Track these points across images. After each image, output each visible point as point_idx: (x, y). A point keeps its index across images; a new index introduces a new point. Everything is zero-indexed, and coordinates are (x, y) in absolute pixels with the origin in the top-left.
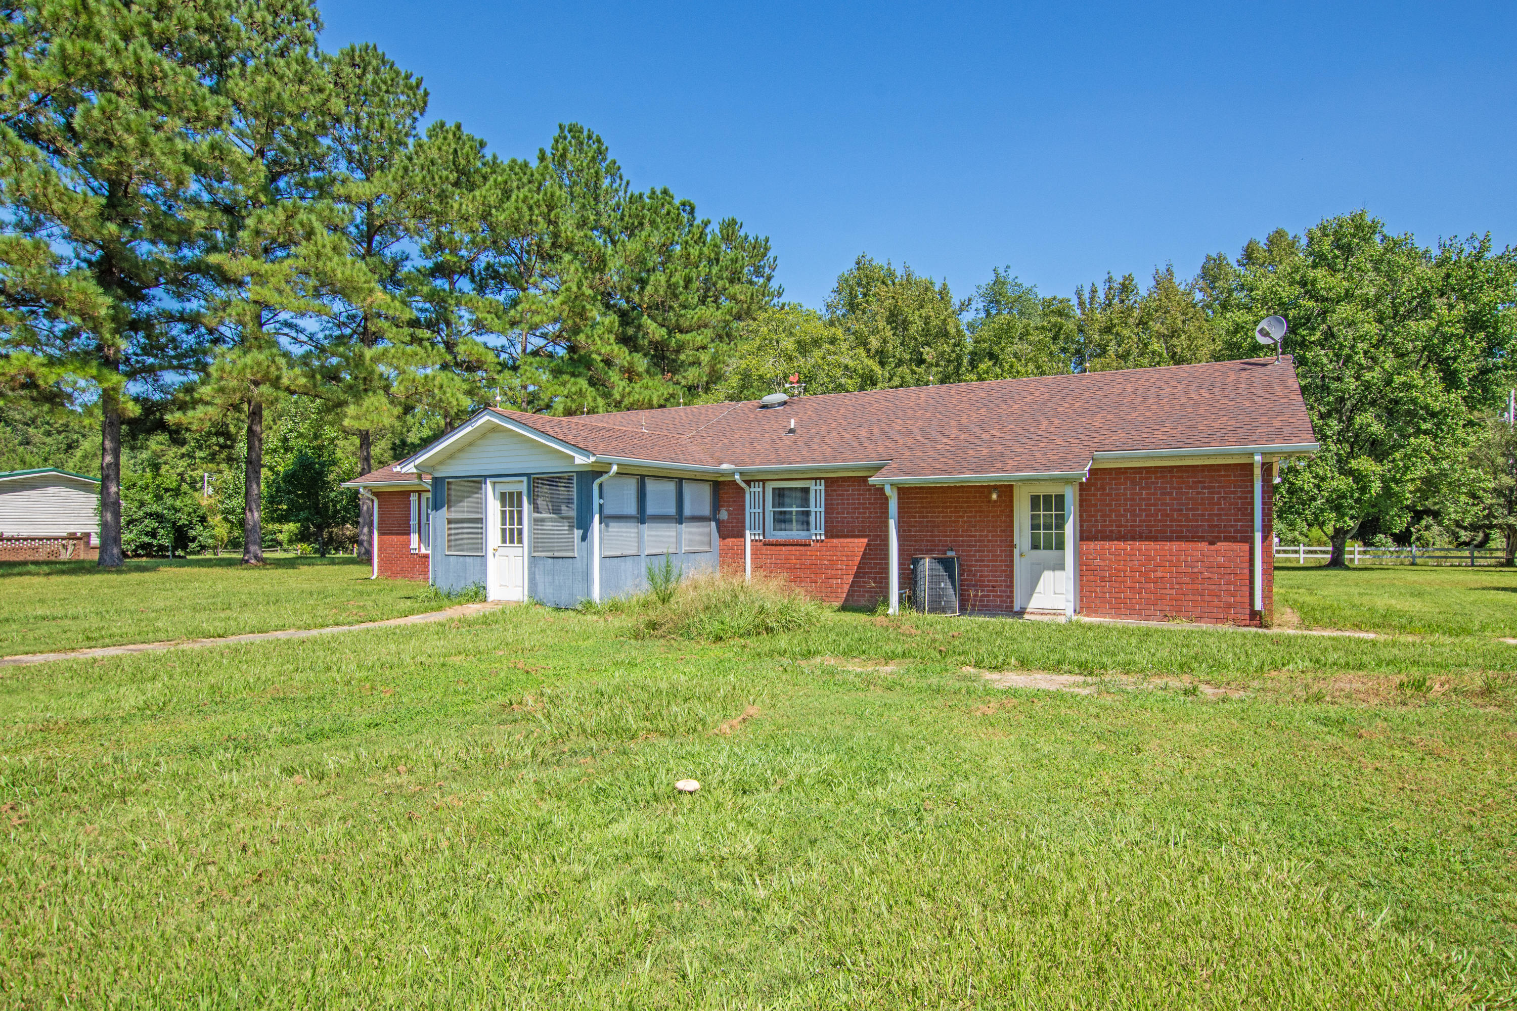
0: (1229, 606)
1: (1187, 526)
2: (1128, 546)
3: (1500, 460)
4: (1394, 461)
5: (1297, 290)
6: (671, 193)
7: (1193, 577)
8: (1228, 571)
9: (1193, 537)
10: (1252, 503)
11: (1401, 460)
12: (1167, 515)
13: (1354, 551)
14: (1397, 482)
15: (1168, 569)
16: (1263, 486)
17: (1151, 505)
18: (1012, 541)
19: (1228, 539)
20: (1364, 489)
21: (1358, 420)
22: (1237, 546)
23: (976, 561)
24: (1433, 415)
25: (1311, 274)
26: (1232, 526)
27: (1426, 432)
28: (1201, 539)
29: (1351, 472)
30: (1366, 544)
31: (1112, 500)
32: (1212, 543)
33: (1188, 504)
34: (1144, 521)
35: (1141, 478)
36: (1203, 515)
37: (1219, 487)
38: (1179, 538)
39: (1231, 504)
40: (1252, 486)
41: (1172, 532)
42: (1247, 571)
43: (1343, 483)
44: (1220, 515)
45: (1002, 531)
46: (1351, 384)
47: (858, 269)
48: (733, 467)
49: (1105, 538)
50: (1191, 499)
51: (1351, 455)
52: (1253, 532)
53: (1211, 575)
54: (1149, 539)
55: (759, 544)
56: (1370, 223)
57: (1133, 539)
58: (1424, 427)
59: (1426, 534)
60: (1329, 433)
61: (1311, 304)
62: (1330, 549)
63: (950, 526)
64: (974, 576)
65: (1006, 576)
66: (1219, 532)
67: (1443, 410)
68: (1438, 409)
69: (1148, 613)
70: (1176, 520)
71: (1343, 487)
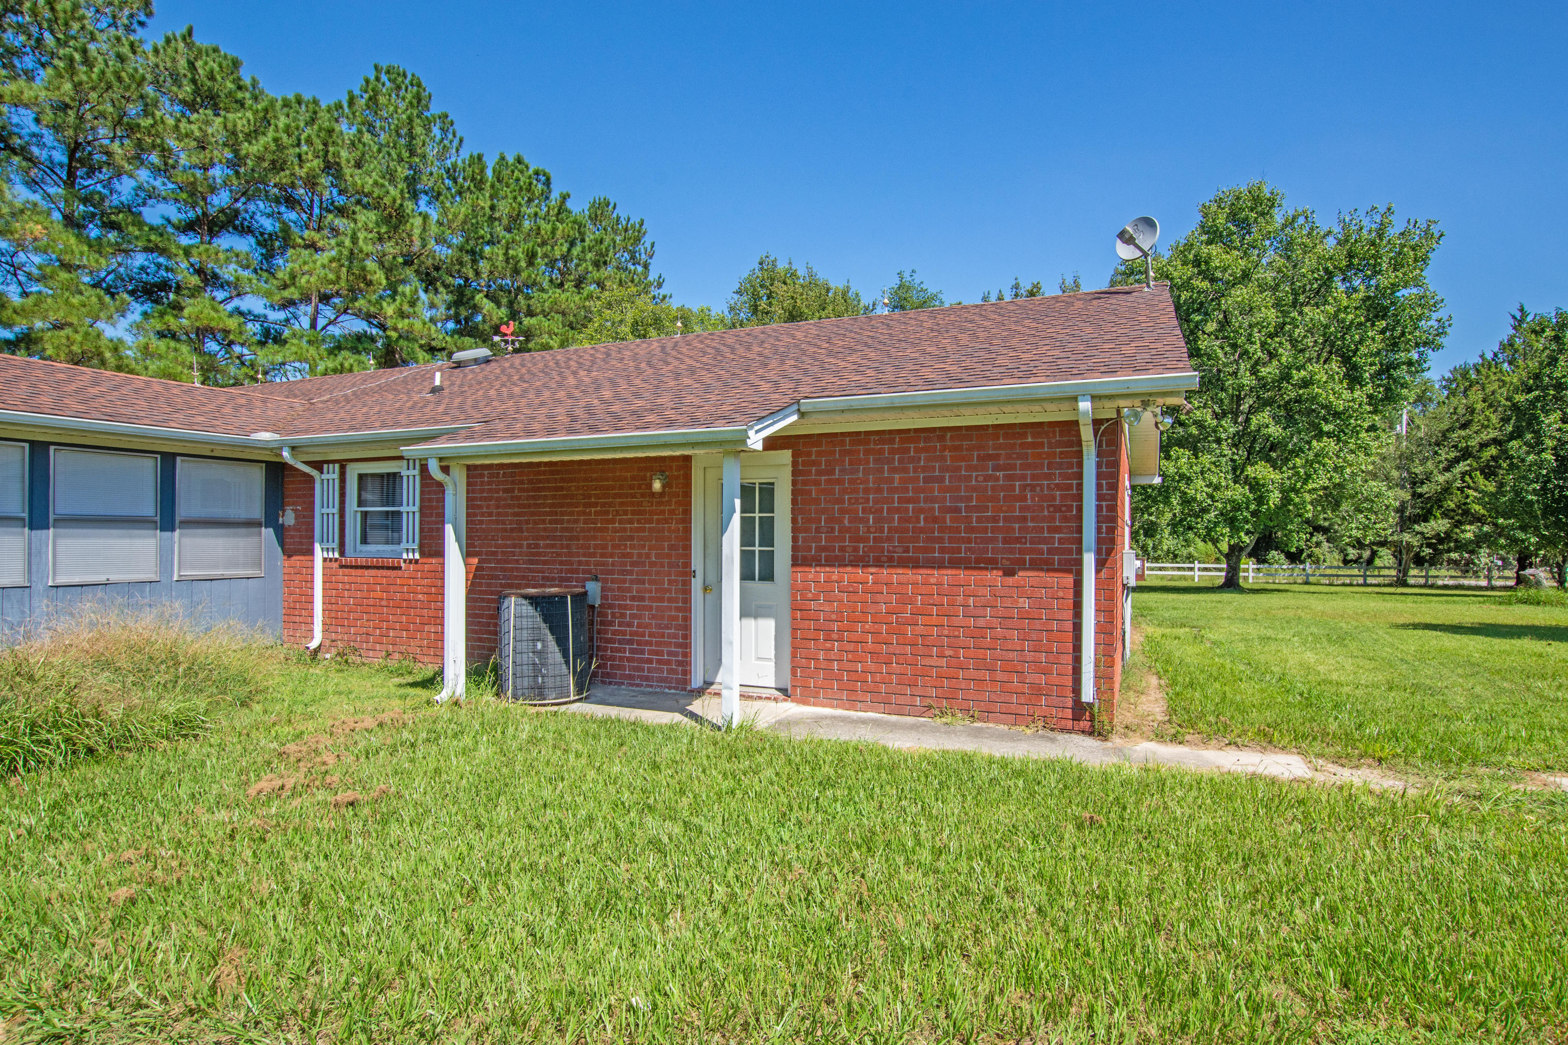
0: (1037, 691)
1: (969, 540)
2: (869, 576)
3: (1395, 474)
4: (1294, 467)
5: (1190, 271)
6: (526, 161)
7: (978, 634)
8: (1037, 625)
9: (978, 561)
10: (1080, 497)
11: (1303, 467)
12: (935, 520)
13: (1249, 570)
14: (1297, 492)
15: (934, 620)
16: (1099, 465)
17: (909, 500)
18: (688, 564)
19: (1038, 565)
20: (1260, 500)
21: (1254, 421)
22: (1053, 579)
23: (633, 598)
24: (1337, 415)
25: (1205, 250)
26: (1045, 541)
27: (1329, 435)
28: (990, 564)
29: (1247, 481)
30: (1259, 561)
31: (844, 491)
32: (1009, 573)
33: (970, 499)
34: (896, 530)
35: (892, 452)
36: (995, 519)
37: (1024, 467)
38: (955, 564)
39: (1042, 498)
40: (1080, 465)
41: (942, 550)
42: (1069, 626)
43: (1239, 492)
44: (1025, 519)
45: (671, 547)
46: (1248, 380)
47: (762, 269)
48: (277, 437)
49: (831, 562)
50: (974, 489)
51: (1248, 461)
52: (1080, 552)
53: (1008, 633)
54: (903, 563)
55: (335, 565)
56: (1268, 195)
57: (878, 563)
58: (1326, 428)
59: (1317, 551)
60: (1223, 436)
61: (1205, 285)
62: (1224, 566)
63: (595, 538)
64: (630, 625)
65: (678, 627)
66: (1021, 551)
67: (1346, 410)
68: (1342, 408)
69: (902, 699)
70: (950, 529)
71: (1238, 497)
